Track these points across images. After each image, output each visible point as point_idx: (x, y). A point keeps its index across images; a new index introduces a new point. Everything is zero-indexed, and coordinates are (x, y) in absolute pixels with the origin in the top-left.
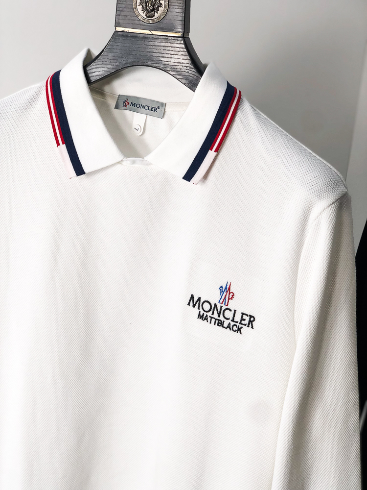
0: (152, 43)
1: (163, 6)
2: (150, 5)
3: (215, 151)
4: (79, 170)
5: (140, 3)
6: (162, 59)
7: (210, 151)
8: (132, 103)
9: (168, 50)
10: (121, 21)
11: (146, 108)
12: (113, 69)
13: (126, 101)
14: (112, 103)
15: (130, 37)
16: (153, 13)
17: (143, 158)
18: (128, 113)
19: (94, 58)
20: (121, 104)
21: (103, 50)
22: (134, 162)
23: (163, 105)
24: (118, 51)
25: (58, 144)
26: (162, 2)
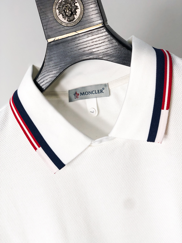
0: (81, 41)
1: (79, 7)
2: (68, 11)
3: (167, 109)
4: (60, 164)
5: (60, 12)
6: (94, 50)
7: (162, 110)
8: (81, 93)
9: (96, 41)
10: (50, 34)
11: (94, 92)
12: (57, 73)
13: (76, 93)
14: (66, 99)
15: (62, 42)
16: (72, 16)
17: (108, 136)
18: (80, 102)
19: (39, 70)
20: (73, 97)
21: (44, 62)
22: (101, 141)
23: (106, 85)
24: (56, 58)
25: (36, 149)
26: (77, 4)
